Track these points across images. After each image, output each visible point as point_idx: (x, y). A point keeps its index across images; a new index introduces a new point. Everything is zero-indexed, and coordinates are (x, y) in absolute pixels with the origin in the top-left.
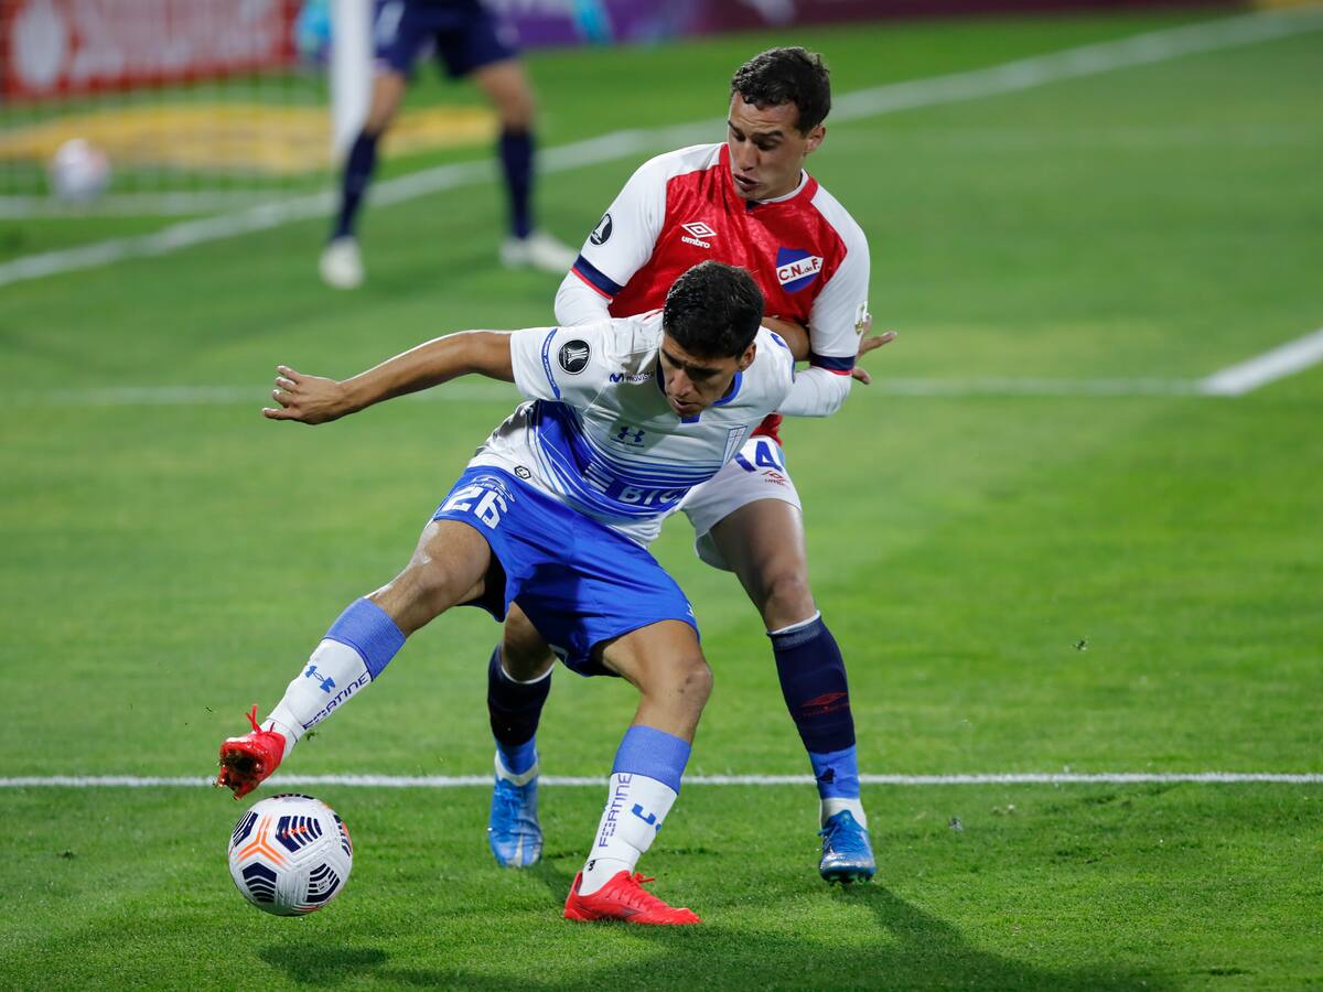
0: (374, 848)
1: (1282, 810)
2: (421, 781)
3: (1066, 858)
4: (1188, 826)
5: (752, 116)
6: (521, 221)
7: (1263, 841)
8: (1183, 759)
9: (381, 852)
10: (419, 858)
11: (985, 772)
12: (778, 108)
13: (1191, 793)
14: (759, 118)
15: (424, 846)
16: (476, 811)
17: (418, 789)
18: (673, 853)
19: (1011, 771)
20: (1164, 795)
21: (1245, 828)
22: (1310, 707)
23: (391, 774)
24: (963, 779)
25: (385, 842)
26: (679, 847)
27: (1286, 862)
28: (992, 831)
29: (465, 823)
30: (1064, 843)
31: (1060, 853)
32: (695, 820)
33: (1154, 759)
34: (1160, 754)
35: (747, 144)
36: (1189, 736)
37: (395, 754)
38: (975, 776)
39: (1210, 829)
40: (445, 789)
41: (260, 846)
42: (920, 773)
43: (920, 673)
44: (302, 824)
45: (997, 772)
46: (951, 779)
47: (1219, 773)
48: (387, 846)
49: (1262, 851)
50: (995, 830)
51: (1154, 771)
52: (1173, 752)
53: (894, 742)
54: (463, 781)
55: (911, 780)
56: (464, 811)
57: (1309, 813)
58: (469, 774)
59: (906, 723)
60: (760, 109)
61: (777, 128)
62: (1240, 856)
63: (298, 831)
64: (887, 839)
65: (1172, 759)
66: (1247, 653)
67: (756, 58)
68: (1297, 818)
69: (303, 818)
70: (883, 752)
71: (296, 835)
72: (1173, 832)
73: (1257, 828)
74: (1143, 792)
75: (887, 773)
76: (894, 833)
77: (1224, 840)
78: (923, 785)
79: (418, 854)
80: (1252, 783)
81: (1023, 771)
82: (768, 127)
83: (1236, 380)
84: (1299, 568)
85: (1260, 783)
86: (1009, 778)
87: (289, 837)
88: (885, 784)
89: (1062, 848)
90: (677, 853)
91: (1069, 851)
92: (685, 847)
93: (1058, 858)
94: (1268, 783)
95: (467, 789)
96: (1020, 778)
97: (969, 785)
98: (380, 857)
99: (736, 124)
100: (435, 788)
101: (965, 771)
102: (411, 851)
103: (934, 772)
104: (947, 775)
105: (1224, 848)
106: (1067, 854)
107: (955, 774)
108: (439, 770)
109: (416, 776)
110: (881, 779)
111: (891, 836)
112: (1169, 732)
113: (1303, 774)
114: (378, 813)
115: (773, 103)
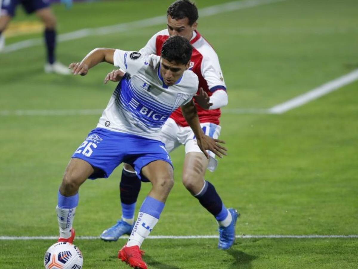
0: (5, 260)
1: (295, 247)
2: (20, 238)
3: (226, 262)
4: (265, 252)
5: (174, 22)
6: (51, 58)
7: (289, 257)
8: (263, 230)
9: (7, 261)
10: (19, 263)
11: (200, 235)
12: (182, 20)
13: (266, 241)
14: (177, 23)
15: (20, 259)
16: (37, 248)
17: (19, 240)
18: (101, 261)
19: (208, 234)
20: (258, 242)
21: (283, 253)
22: (303, 214)
23: (10, 236)
24: (193, 237)
25: (8, 257)
26: (102, 259)
27: (296, 264)
28: (202, 254)
29: (34, 251)
30: (225, 258)
31: (224, 261)
32: (107, 250)
33: (255, 231)
34: (256, 229)
35: (174, 31)
36: (265, 223)
37: (11, 229)
38: (197, 236)
39: (272, 253)
40: (27, 240)
41: (54, 264)
42: (179, 235)
43: (180, 203)
44: (65, 254)
45: (204, 235)
46: (189, 237)
47: (275, 235)
48: (9, 259)
49: (288, 260)
50: (203, 253)
51: (254, 234)
52: (260, 228)
53: (171, 225)
54: (33, 238)
55: (176, 237)
56: (33, 247)
57: (303, 248)
58: (35, 236)
59: (175, 219)
60: (177, 20)
61: (183, 25)
62: (281, 262)
63: (65, 257)
64: (169, 256)
65: (259, 230)
66: (283, 196)
67: (174, 3)
68: (299, 249)
69: (65, 252)
70: (168, 229)
71: (64, 258)
72: (260, 254)
73: (287, 253)
74: (250, 241)
75: (169, 235)
76: (171, 254)
77: (276, 257)
78: (180, 239)
79: (19, 261)
80: (285, 238)
81: (212, 234)
82: (180, 25)
83: (279, 109)
84: (300, 169)
85: (288, 238)
86: (207, 237)
87: (62, 259)
88: (168, 239)
89: (225, 259)
90: (102, 261)
91: (227, 260)
92: (104, 259)
93: (223, 263)
94: (290, 238)
95: (35, 240)
96: (211, 237)
97: (195, 239)
98: (7, 263)
99: (170, 25)
100: (24, 240)
101: (194, 234)
102: (16, 261)
103: (184, 235)
104: (188, 236)
105: (276, 259)
106: (226, 261)
107: (190, 236)
108: (25, 235)
109: (18, 237)
110: (167, 237)
111: (170, 255)
112: (258, 222)
113: (301, 235)
114: (6, 248)
115: (181, 18)
